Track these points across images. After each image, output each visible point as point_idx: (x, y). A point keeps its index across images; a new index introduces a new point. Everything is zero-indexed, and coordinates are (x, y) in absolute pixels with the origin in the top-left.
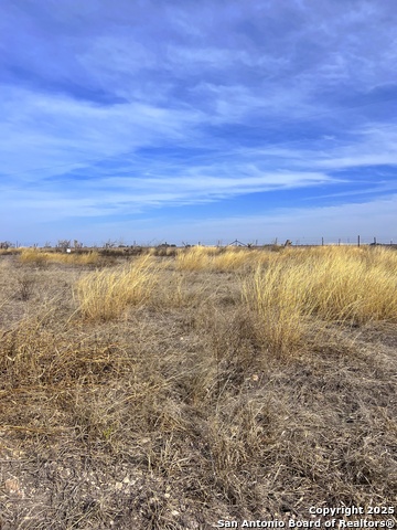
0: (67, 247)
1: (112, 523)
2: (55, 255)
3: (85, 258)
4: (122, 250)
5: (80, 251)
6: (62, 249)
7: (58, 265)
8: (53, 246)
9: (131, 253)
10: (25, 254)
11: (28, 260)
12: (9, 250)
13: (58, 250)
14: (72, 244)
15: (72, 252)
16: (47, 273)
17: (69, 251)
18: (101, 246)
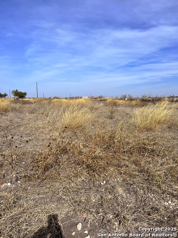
0: (125, 97)
1: (166, 218)
2: (121, 101)
3: (134, 102)
4: (150, 99)
5: (131, 99)
6: (123, 98)
7: (122, 105)
8: (119, 97)
9: (155, 100)
10: (108, 101)
11: (110, 103)
12: (102, 99)
13: (121, 99)
14: (128, 96)
15: (128, 100)
16: (118, 108)
17: (126, 99)
18: (140, 97)
